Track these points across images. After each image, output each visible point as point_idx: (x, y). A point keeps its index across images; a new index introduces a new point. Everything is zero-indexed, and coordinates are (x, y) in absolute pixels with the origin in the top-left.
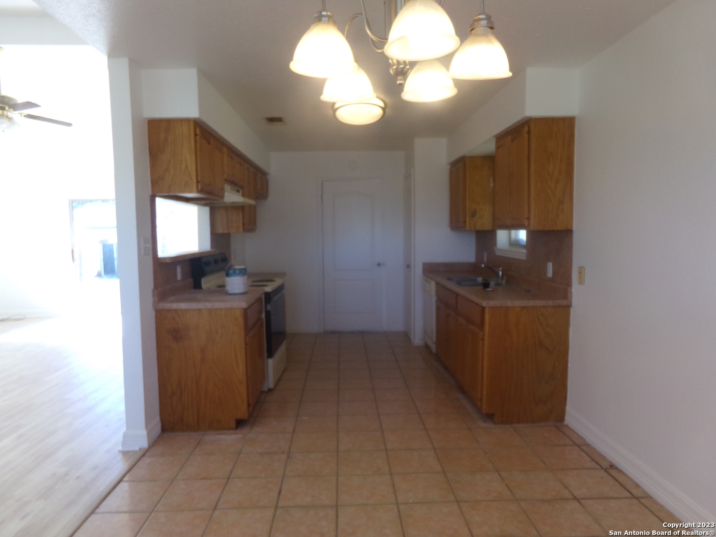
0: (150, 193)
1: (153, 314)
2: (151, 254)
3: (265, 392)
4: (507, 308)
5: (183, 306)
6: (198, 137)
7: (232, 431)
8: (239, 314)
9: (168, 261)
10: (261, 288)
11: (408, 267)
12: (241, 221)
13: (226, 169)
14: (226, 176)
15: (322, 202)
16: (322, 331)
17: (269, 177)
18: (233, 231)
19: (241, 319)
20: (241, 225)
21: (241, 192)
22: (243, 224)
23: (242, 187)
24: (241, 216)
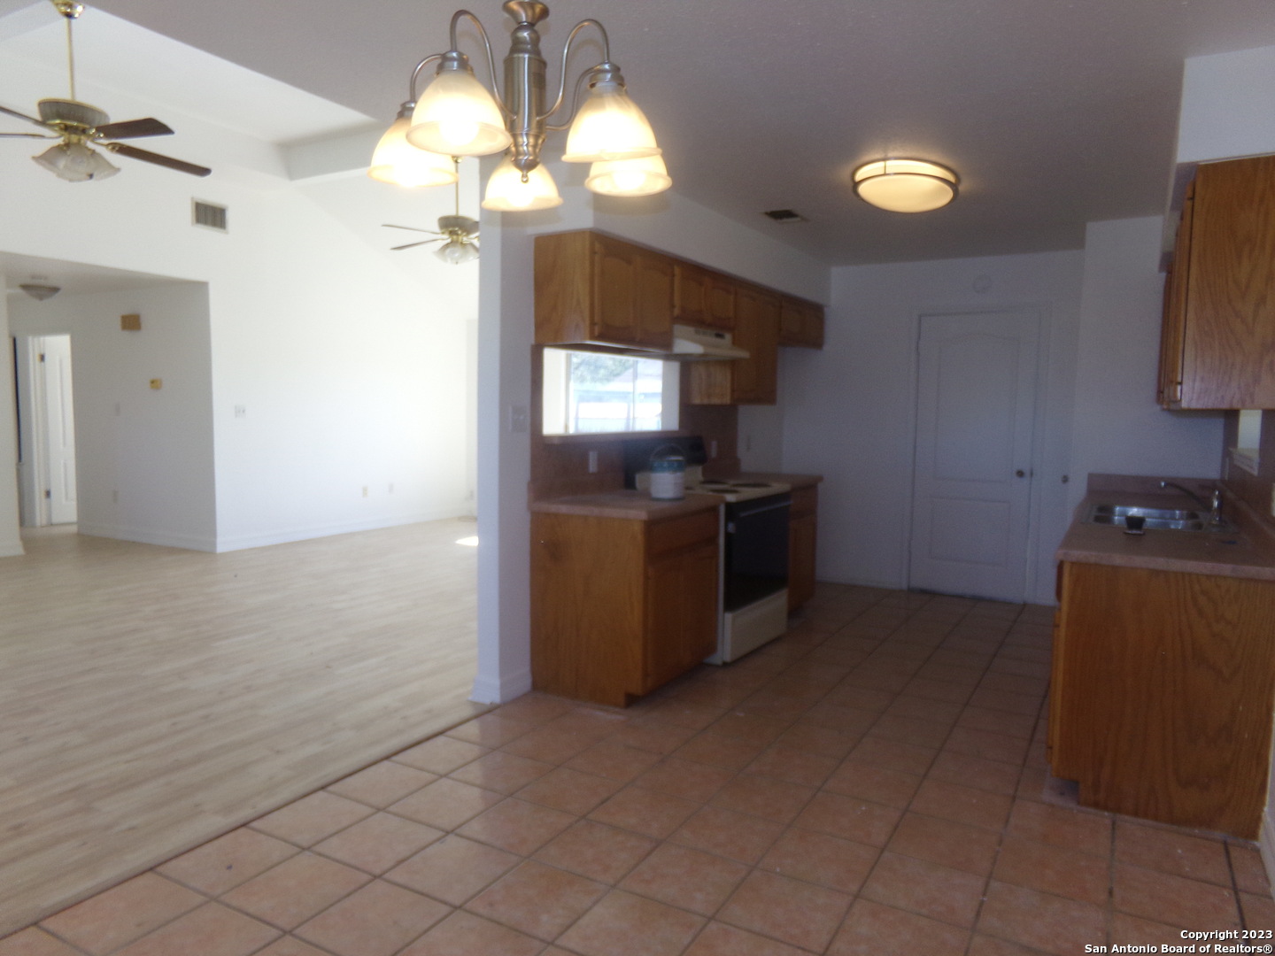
0: (532, 341)
1: (527, 517)
2: (528, 430)
3: (717, 666)
4: (1115, 568)
5: (564, 509)
6: (597, 258)
7: (617, 710)
8: (638, 529)
9: (556, 442)
10: (721, 495)
11: (1065, 479)
12: (729, 385)
13: (677, 301)
14: (677, 311)
15: (918, 354)
16: (904, 586)
17: (826, 309)
18: (716, 401)
19: (640, 538)
20: (729, 391)
21: (728, 337)
22: (733, 391)
23: (731, 329)
24: (729, 377)
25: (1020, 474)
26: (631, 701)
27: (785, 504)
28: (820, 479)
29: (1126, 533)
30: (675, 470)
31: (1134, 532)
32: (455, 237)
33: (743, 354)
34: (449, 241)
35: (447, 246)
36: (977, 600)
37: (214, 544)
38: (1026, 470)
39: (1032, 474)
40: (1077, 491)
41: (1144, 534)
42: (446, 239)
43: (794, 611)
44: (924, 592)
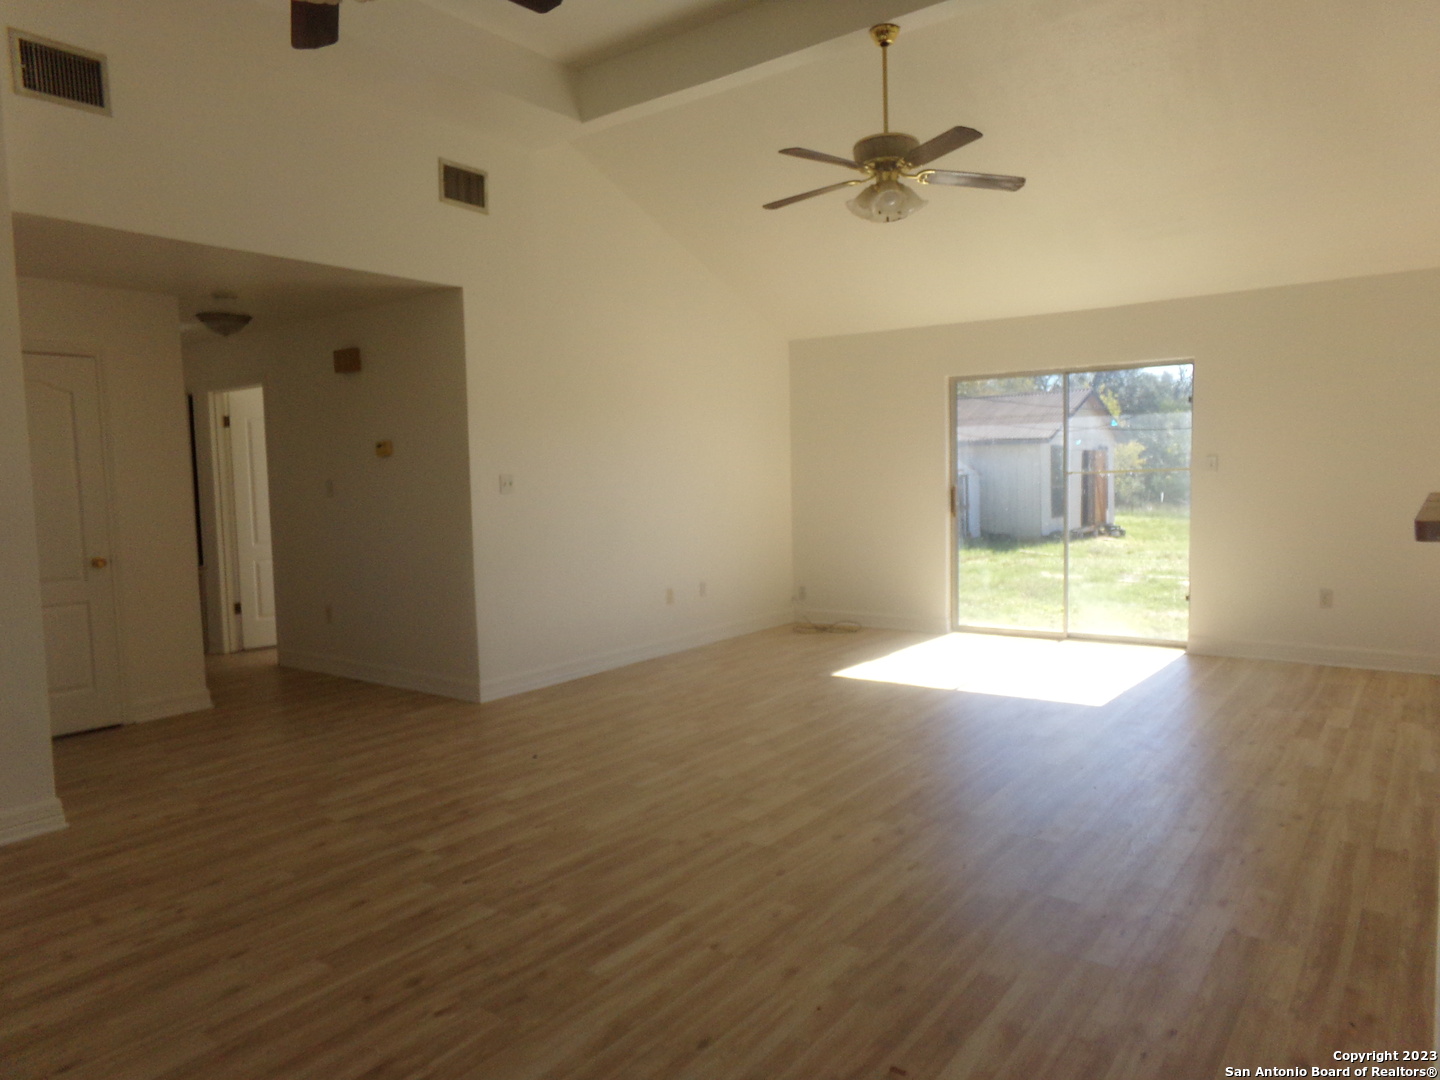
32: (885, 175)
34: (874, 181)
35: (871, 191)
37: (476, 689)
42: (866, 178)
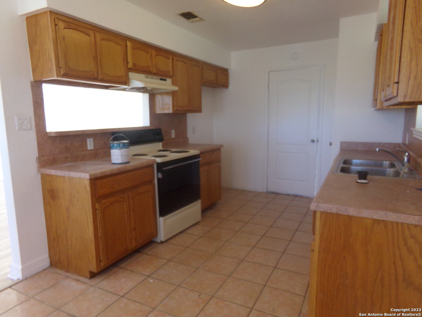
0: (32, 80)
2: (34, 129)
3: (158, 243)
5: (53, 172)
6: (57, 27)
10: (155, 159)
11: (331, 144)
12: (171, 103)
13: (130, 60)
14: (130, 65)
15: (269, 89)
16: (265, 191)
17: (229, 71)
18: (166, 112)
19: (88, 188)
20: (171, 107)
21: (169, 81)
22: (173, 106)
23: (170, 77)
24: (171, 99)
25: (313, 141)
26: (93, 275)
27: (197, 160)
28: (222, 146)
29: (357, 182)
30: (121, 148)
31: (363, 181)
33: (176, 88)
36: (296, 196)
38: (315, 139)
39: (318, 141)
40: (336, 150)
41: (368, 183)
43: (204, 210)
44: (273, 193)
